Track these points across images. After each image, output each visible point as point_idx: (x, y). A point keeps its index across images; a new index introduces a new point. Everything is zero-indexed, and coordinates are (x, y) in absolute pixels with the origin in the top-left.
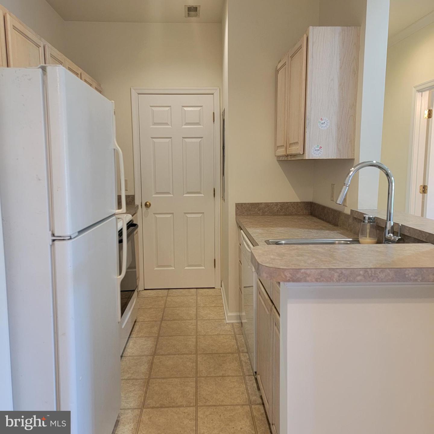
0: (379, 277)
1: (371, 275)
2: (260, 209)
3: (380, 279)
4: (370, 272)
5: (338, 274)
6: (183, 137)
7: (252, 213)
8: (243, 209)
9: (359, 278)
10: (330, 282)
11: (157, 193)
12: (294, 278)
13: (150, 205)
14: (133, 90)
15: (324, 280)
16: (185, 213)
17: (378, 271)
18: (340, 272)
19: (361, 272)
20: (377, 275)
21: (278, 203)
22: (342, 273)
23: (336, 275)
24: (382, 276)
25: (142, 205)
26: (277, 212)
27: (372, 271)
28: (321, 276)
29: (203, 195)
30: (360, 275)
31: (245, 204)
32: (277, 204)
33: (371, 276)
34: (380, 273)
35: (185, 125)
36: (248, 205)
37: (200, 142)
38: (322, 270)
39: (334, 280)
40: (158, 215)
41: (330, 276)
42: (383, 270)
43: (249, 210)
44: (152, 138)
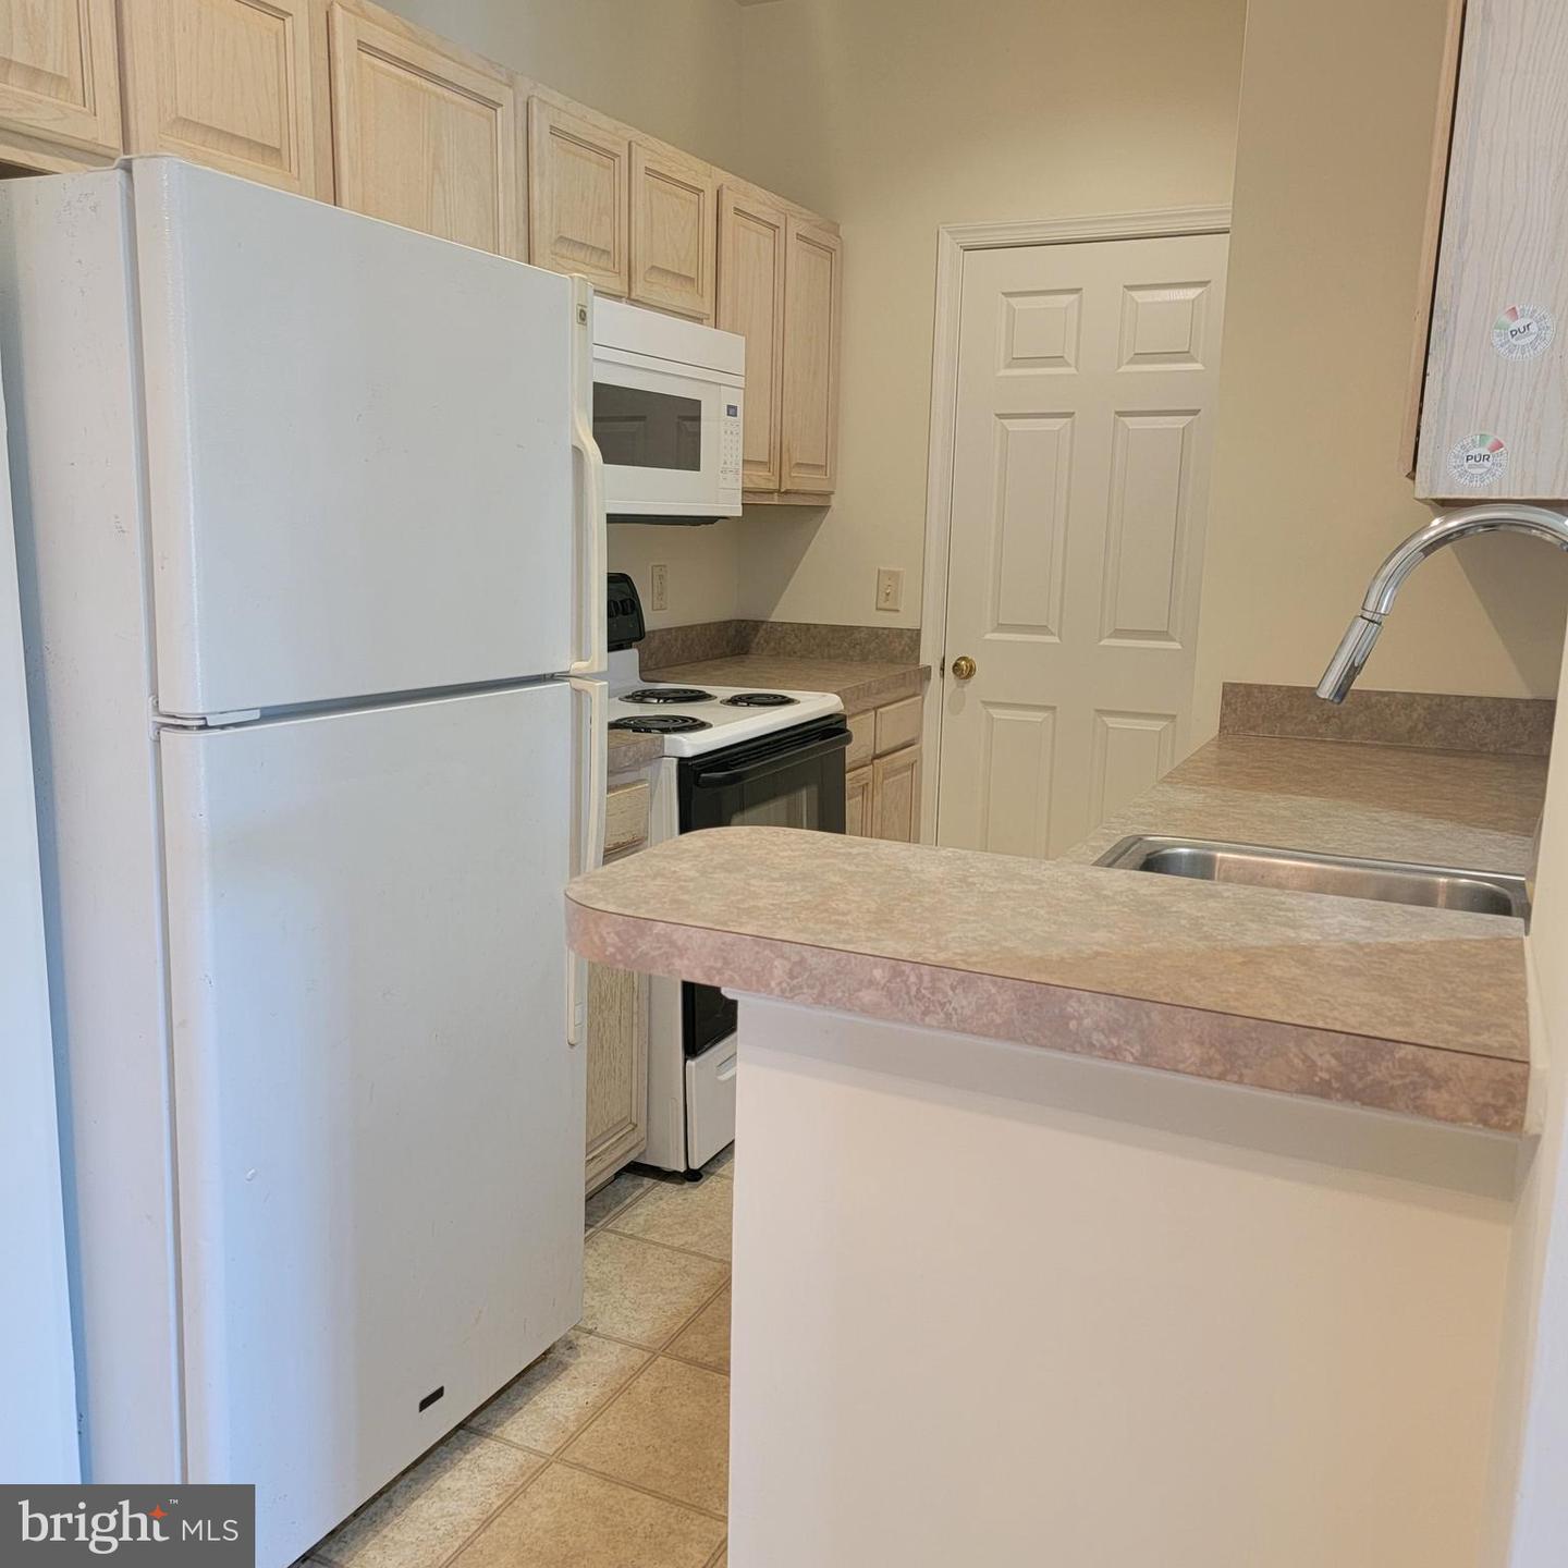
0: (949, 1008)
1: (918, 990)
2: (1329, 718)
3: (955, 1018)
4: (913, 979)
5: (788, 966)
6: (1117, 413)
7: (1289, 729)
8: (1254, 709)
9: (867, 996)
10: (758, 991)
11: (1001, 628)
12: (629, 951)
13: (971, 670)
14: (946, 234)
15: (737, 978)
16: (1100, 712)
17: (948, 979)
18: (795, 958)
19: (878, 973)
20: (940, 997)
21: (1418, 698)
22: (802, 961)
23: (780, 968)
24: (964, 1003)
25: (943, 669)
26: (1407, 736)
27: (920, 977)
28: (726, 962)
29: (1177, 646)
30: (872, 983)
31: (1261, 688)
32: (1410, 699)
33: (919, 997)
34: (953, 988)
35: (1131, 362)
36: (1276, 696)
37: (1183, 429)
38: (728, 938)
39: (773, 984)
40: (997, 711)
41: (757, 967)
42: (968, 978)
43: (1281, 717)
44: (1001, 416)
